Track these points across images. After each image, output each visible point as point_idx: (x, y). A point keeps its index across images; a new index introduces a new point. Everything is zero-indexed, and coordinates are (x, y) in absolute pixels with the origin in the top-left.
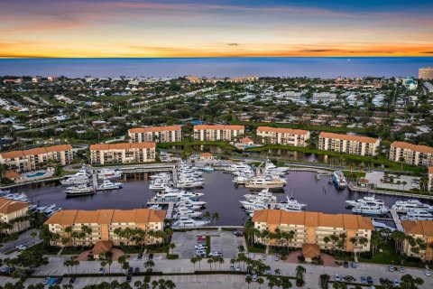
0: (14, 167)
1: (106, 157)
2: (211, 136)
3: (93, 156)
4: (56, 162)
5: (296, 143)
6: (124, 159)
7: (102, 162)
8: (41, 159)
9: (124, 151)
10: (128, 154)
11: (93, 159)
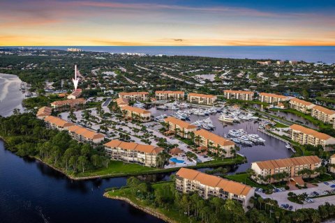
0: (158, 97)
1: (192, 99)
2: (267, 100)
4: (174, 98)
6: (200, 102)
8: (169, 96)
9: (199, 98)
10: (201, 99)
11: (188, 100)
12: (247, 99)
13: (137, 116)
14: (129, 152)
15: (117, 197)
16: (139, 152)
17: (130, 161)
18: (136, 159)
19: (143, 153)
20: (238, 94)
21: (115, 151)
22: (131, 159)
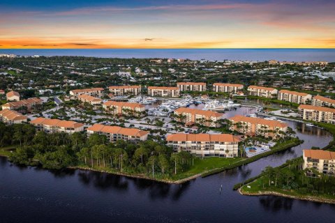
0: (114, 93)
1: (154, 93)
2: (222, 90)
3: (149, 92)
4: (132, 93)
5: (266, 96)
6: (163, 95)
7: (153, 95)
8: (126, 91)
9: (163, 91)
10: (165, 92)
11: (149, 93)
12: (201, 90)
13: (132, 111)
14: (203, 144)
15: (260, 193)
16: (217, 143)
17: (206, 155)
18: (212, 152)
19: (223, 143)
20: (191, 86)
21: (184, 146)
22: (207, 152)
